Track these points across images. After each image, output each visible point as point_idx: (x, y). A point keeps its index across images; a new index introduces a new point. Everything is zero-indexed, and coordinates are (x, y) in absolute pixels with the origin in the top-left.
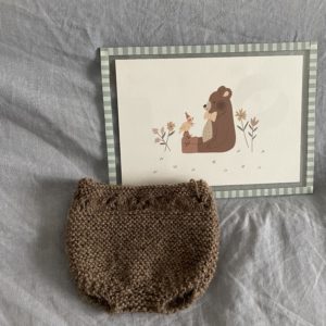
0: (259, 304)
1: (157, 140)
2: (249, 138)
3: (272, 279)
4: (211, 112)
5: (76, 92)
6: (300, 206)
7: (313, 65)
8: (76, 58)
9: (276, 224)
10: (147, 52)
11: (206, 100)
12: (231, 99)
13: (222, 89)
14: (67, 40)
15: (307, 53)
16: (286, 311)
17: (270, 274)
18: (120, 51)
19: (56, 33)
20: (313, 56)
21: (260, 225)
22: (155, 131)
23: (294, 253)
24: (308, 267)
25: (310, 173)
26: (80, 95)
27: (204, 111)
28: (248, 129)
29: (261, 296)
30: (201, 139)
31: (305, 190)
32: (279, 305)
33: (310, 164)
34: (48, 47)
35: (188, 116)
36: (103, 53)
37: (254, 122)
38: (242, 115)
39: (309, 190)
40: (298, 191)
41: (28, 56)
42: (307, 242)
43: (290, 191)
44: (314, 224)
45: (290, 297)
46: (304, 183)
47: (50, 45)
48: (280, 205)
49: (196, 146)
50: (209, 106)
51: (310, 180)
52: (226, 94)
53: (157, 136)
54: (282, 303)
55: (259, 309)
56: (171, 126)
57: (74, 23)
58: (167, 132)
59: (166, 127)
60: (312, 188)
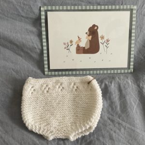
0: (109, 119)
1: (65, 48)
2: (105, 48)
3: (114, 109)
4: (89, 36)
5: (28, 33)
6: (127, 78)
7: (134, 15)
8: (27, 18)
9: (116, 86)
10: (61, 9)
11: (87, 31)
12: (98, 30)
13: (94, 26)
14: (23, 11)
15: (131, 10)
16: (121, 122)
17: (114, 107)
18: (49, 8)
19: (18, 7)
20: (134, 12)
21: (110, 86)
22: (65, 44)
23: (125, 97)
24: (131, 103)
25: (132, 63)
26: (30, 33)
27: (86, 35)
28: (105, 44)
29: (110, 116)
30: (84, 48)
31: (129, 71)
32: (118, 119)
33: (132, 60)
34: (15, 14)
35: (79, 38)
36: (42, 9)
37: (108, 41)
38: (102, 38)
39: (131, 71)
40: (126, 71)
41: (7, 18)
42: (130, 93)
43: (123, 71)
44: (133, 85)
45: (123, 116)
46: (129, 68)
47: (16, 13)
48: (118, 78)
49: (82, 51)
50: (88, 33)
51: (132, 67)
52: (96, 28)
53: (65, 46)
54: (119, 118)
55: (109, 121)
56: (71, 42)
57: (25, 3)
58: (70, 44)
59: (69, 42)
60: (132, 70)
